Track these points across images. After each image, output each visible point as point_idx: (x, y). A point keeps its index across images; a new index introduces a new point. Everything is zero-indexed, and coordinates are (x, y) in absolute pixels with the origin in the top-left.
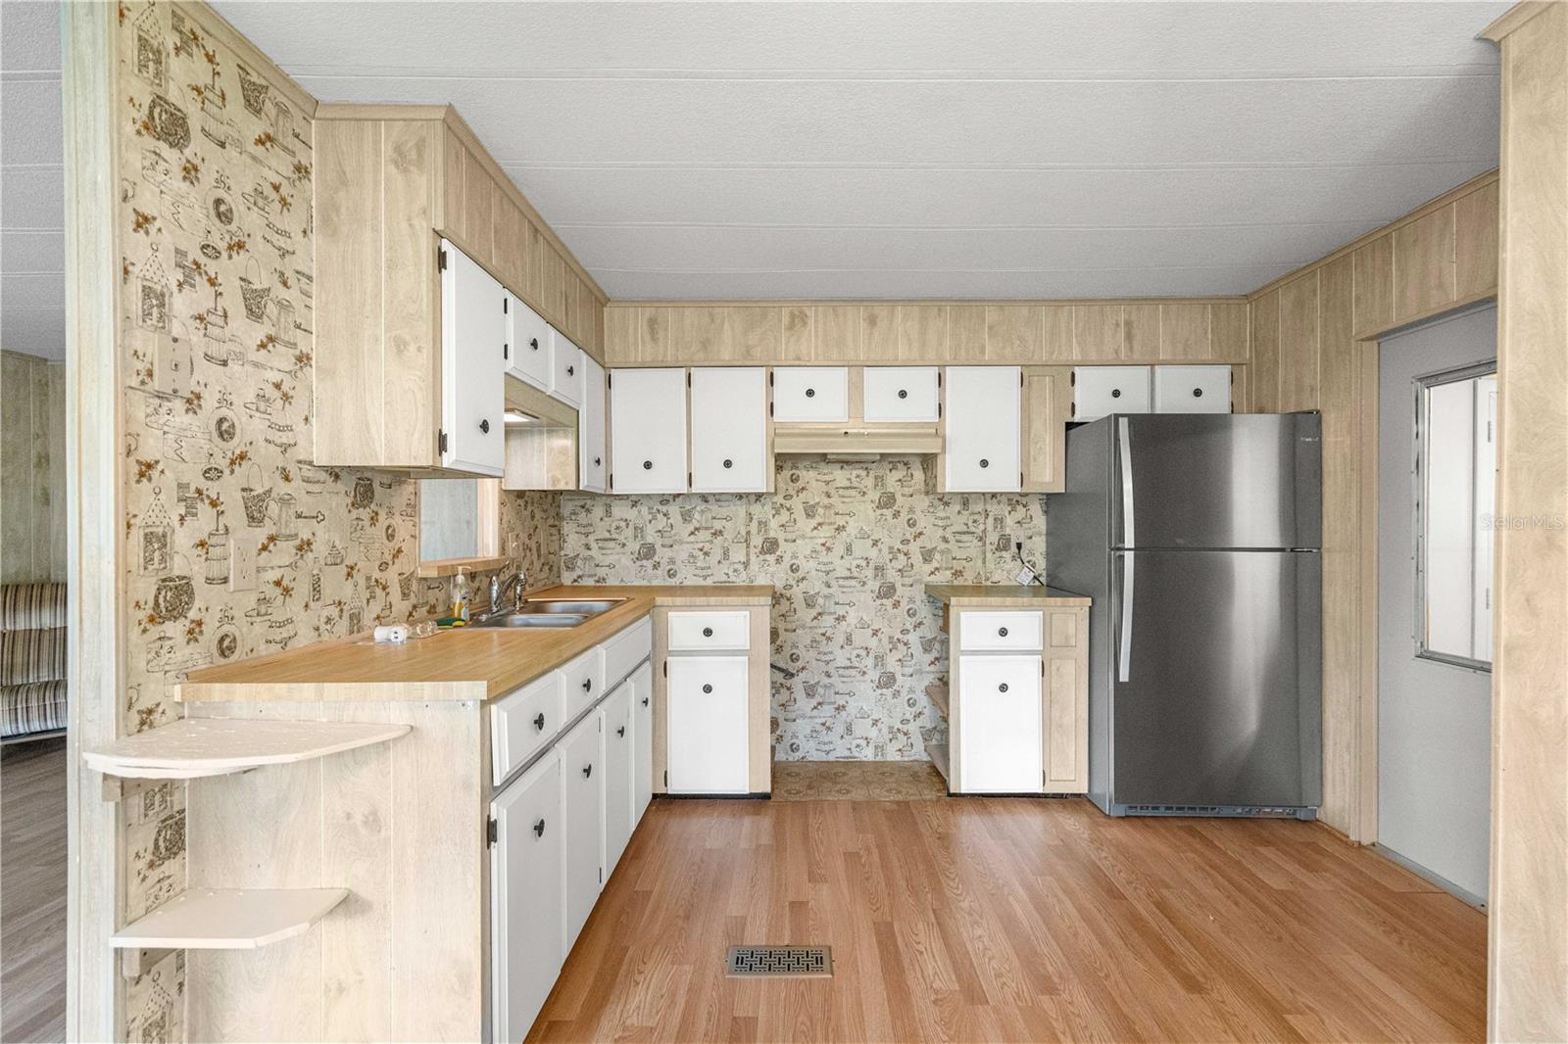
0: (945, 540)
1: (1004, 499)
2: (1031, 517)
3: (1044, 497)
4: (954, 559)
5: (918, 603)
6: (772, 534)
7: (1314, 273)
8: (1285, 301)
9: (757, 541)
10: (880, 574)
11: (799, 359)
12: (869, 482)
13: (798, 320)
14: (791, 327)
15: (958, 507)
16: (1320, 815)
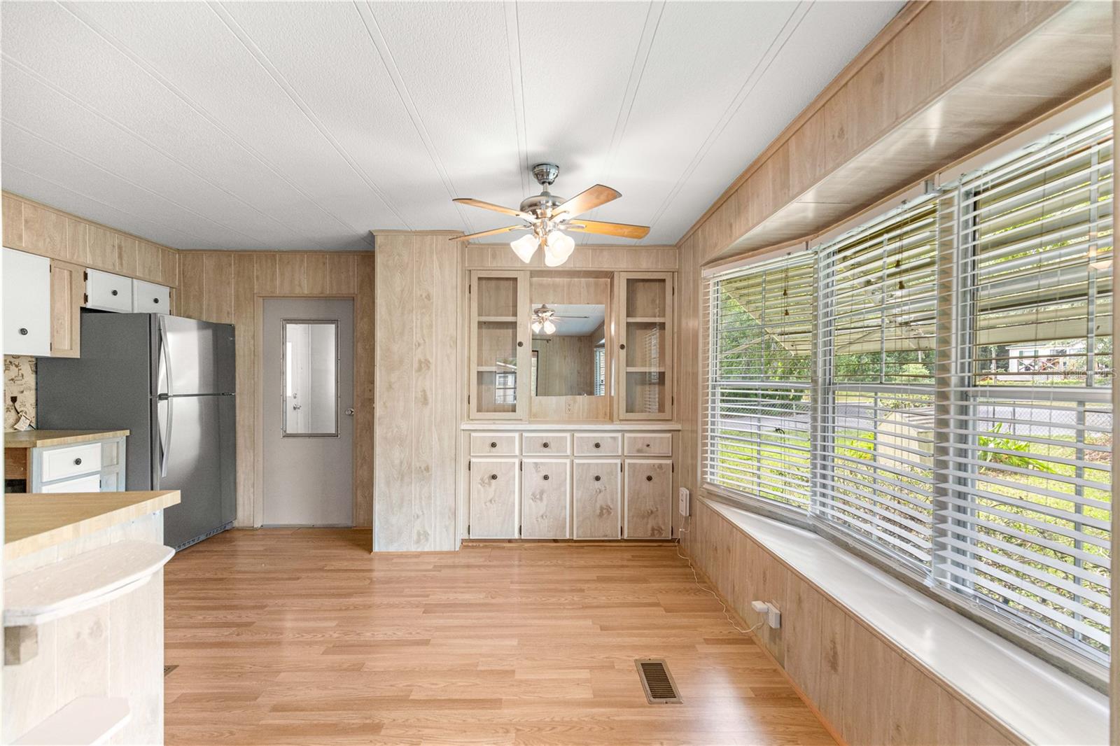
2: (23, 375)
3: (34, 360)
7: (230, 256)
8: (209, 263)
16: (236, 524)
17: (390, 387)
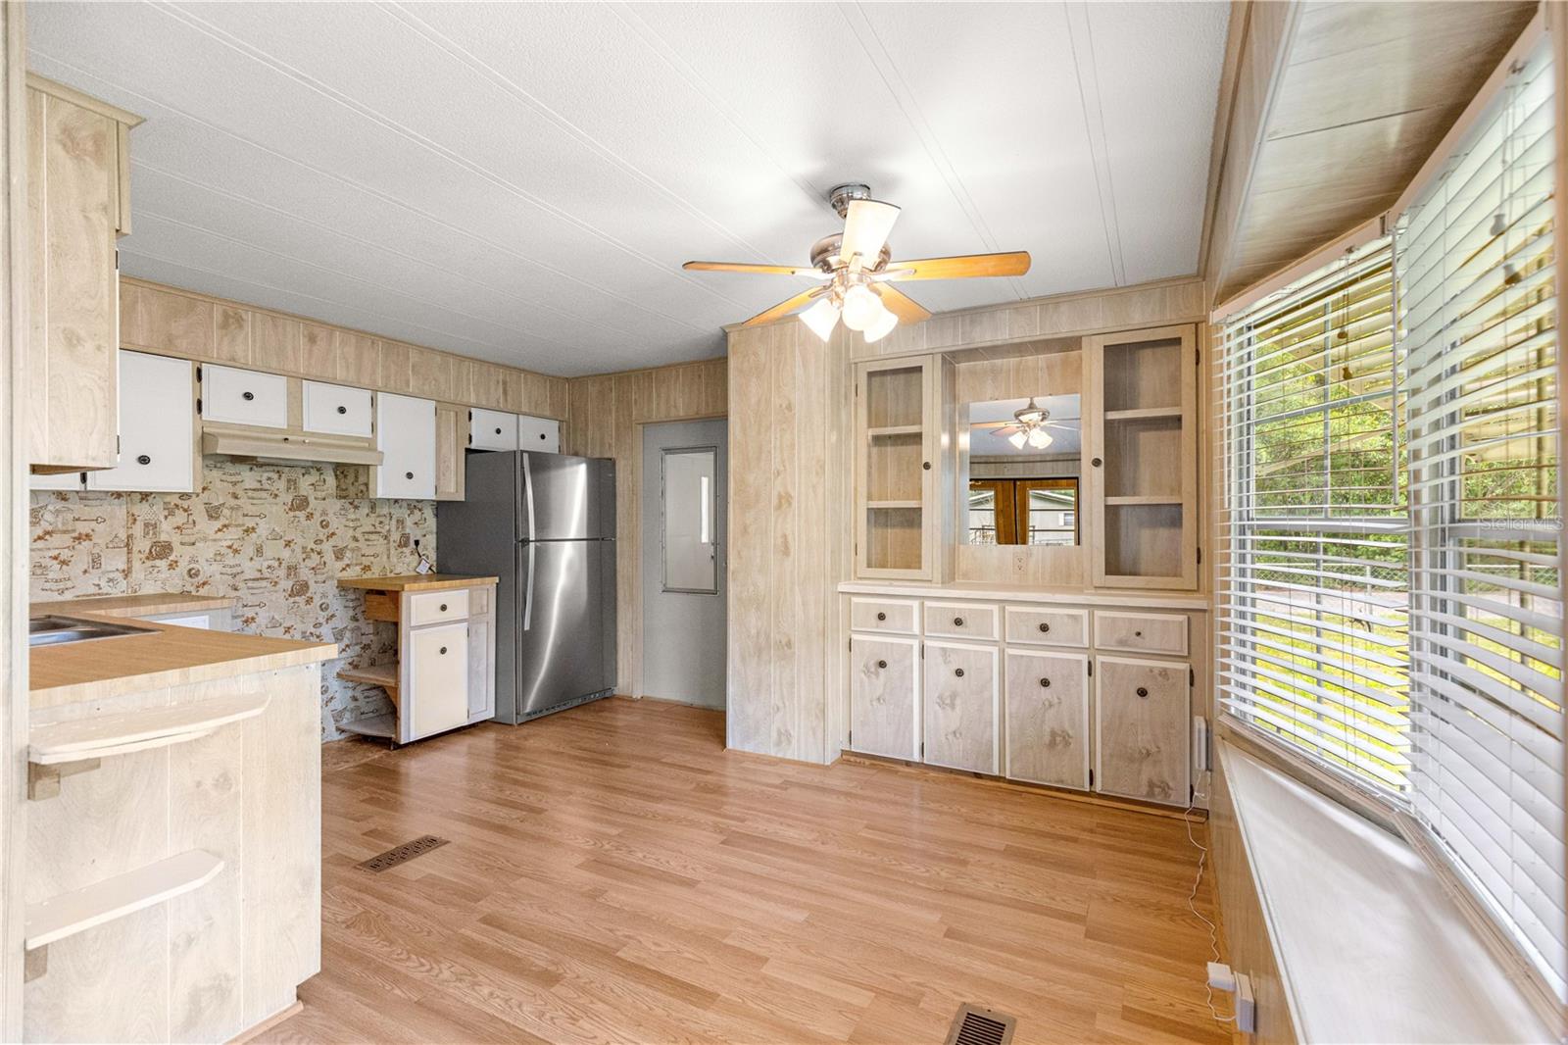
0: (356, 540)
1: (405, 504)
2: (425, 520)
3: (435, 503)
4: (363, 555)
5: (331, 597)
6: (163, 537)
7: (610, 379)
8: (592, 389)
9: (143, 545)
10: (293, 573)
11: (234, 360)
12: (282, 485)
13: (232, 320)
14: (225, 326)
15: (366, 511)
16: (617, 691)
17: (745, 530)
